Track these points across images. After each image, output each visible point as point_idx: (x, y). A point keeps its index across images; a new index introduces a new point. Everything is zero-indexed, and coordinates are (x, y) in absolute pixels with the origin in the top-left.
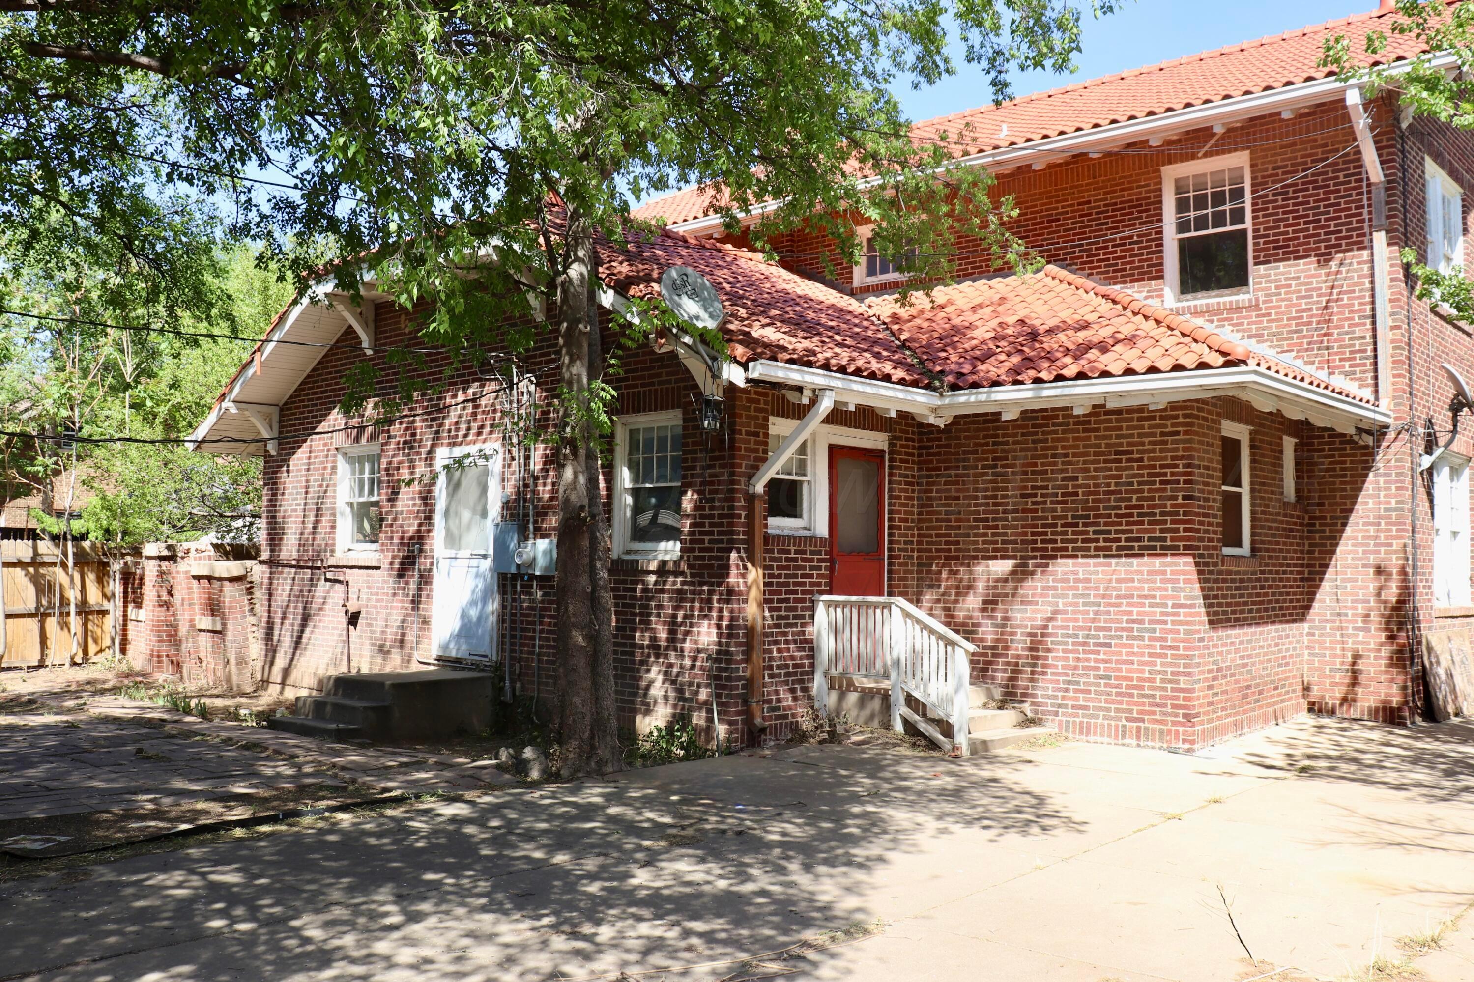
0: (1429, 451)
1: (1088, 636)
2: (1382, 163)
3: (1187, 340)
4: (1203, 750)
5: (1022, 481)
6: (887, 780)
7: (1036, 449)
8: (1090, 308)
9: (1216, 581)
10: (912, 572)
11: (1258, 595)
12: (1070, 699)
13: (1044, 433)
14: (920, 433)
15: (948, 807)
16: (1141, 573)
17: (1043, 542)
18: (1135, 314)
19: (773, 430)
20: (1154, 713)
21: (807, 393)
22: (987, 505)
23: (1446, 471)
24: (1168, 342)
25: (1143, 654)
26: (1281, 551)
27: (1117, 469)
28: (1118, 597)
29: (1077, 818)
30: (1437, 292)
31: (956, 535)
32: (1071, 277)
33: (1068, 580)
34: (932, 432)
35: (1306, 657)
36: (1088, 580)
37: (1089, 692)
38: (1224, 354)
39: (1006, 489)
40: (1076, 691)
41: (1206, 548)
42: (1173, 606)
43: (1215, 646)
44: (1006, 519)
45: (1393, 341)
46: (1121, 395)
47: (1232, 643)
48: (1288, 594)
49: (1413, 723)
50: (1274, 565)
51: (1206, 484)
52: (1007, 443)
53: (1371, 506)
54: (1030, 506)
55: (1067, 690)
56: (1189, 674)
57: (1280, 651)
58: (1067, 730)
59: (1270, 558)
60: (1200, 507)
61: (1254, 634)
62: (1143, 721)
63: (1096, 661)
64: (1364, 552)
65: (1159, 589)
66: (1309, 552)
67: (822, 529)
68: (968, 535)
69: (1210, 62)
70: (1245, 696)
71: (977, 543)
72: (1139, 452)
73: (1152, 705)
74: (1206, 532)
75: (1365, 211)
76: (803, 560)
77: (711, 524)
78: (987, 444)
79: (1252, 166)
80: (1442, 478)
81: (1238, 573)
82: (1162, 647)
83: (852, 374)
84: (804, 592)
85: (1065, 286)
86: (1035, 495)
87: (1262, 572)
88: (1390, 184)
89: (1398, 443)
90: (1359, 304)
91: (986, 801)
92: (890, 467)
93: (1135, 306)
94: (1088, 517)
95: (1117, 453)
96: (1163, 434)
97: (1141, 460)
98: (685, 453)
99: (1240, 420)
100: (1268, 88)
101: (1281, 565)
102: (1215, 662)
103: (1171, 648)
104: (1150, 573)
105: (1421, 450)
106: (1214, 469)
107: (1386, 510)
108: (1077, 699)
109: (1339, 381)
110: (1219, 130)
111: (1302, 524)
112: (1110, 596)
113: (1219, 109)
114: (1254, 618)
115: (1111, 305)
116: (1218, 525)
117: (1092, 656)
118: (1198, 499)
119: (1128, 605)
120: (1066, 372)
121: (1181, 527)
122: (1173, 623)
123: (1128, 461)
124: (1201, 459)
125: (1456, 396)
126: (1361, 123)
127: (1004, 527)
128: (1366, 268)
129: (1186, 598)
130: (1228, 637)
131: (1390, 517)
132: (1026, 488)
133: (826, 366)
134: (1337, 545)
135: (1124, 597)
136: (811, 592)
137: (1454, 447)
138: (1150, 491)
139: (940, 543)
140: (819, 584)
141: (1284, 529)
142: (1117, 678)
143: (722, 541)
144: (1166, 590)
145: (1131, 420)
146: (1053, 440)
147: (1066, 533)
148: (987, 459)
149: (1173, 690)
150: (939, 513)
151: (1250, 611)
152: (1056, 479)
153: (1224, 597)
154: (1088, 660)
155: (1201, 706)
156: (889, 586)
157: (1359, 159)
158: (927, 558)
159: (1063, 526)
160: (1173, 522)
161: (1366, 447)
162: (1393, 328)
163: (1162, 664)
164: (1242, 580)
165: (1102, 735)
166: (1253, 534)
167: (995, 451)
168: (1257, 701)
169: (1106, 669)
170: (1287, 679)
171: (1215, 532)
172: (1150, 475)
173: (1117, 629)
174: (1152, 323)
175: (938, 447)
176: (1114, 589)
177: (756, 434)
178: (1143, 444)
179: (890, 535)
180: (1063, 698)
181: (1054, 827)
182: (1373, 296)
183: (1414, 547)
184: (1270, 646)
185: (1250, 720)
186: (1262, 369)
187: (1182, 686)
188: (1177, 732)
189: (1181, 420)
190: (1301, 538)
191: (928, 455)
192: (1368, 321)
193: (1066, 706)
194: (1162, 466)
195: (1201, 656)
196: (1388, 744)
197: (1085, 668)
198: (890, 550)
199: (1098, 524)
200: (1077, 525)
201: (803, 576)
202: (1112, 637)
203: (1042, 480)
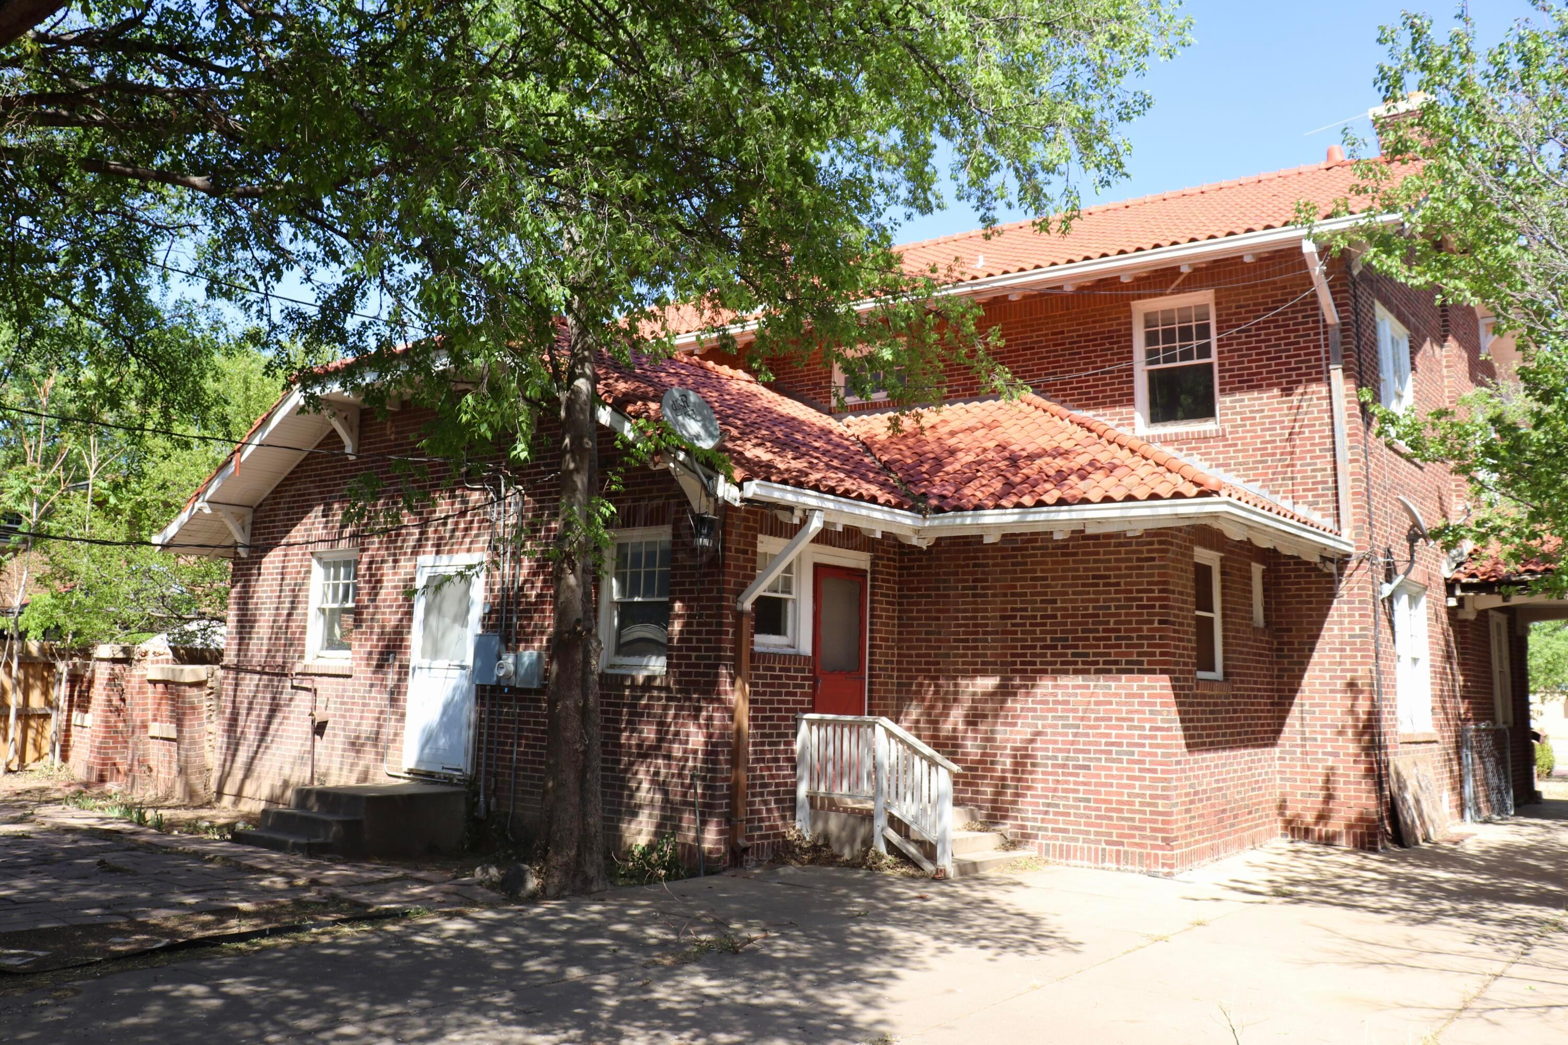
0: (1389, 579)
1: (1067, 759)
2: (1337, 306)
3: (1162, 469)
4: (1182, 874)
5: (1002, 603)
6: (883, 901)
7: (1015, 572)
8: (1065, 436)
9: (1191, 705)
10: (892, 692)
11: (1231, 719)
12: (1050, 821)
13: (1023, 556)
14: (902, 554)
15: (945, 927)
16: (1119, 695)
17: (1022, 663)
18: (1110, 443)
19: (761, 548)
20: (1133, 836)
21: (798, 513)
22: (966, 626)
23: (1405, 599)
24: (1144, 470)
25: (1121, 777)
26: (1252, 675)
27: (1095, 593)
28: (1097, 719)
29: (1073, 939)
30: (1393, 431)
31: (936, 655)
32: (1046, 404)
33: (1047, 702)
34: (912, 553)
35: (1278, 782)
36: (1067, 703)
37: (1068, 814)
38: (1197, 484)
39: (986, 610)
40: (1056, 814)
41: (1181, 672)
42: (1151, 729)
43: (1192, 769)
44: (986, 641)
45: (1352, 474)
46: (1099, 522)
47: (1208, 767)
48: (1259, 718)
49: (1384, 848)
50: (1246, 689)
51: (1181, 609)
52: (987, 565)
53: (1336, 632)
54: (1009, 628)
55: (1046, 813)
56: (1167, 798)
57: (1253, 775)
58: (1047, 853)
59: (1242, 682)
60: (1175, 631)
61: (1228, 758)
62: (1122, 844)
63: (1076, 783)
64: (1331, 678)
65: (1137, 712)
66: (1278, 677)
67: (806, 647)
68: (948, 655)
69: (1173, 202)
70: (1221, 820)
71: (956, 663)
72: (1116, 576)
73: (1130, 828)
74: (1182, 656)
75: (1323, 350)
76: (788, 678)
77: (698, 641)
78: (967, 566)
79: (1217, 304)
80: (1402, 605)
81: (1211, 697)
82: (1141, 770)
83: (841, 495)
84: (787, 710)
85: (1040, 412)
86: (1015, 617)
87: (1235, 696)
88: (1345, 327)
89: (1360, 572)
90: (1320, 436)
91: (981, 921)
92: (872, 587)
93: (1110, 435)
94: (1066, 639)
95: (1094, 577)
96: (1139, 560)
97: (1118, 584)
98: (674, 568)
99: (1211, 547)
100: (1231, 234)
101: (1252, 689)
102: (1192, 786)
103: (1149, 771)
104: (1128, 696)
105: (1382, 578)
106: (1188, 595)
107: (1351, 636)
108: (1057, 822)
109: (1302, 511)
110: (1185, 270)
111: (1270, 650)
112: (1089, 719)
113: (1185, 251)
114: (1227, 742)
115: (1087, 433)
116: (1193, 649)
117: (1072, 779)
118: (1173, 623)
119: (1107, 727)
120: (1045, 498)
121: (1158, 651)
122: (1151, 746)
123: (1105, 585)
124: (1176, 585)
125: (1412, 527)
126: (1317, 269)
127: (984, 648)
128: (1325, 403)
129: (1163, 721)
130: (1204, 760)
131: (1354, 643)
132: (1005, 610)
133: (816, 488)
134: (1304, 670)
135: (1103, 719)
136: (795, 711)
137: (1412, 576)
138: (1127, 615)
139: (920, 663)
140: (802, 702)
141: (1255, 654)
142: (1096, 801)
143: (709, 658)
144: (1144, 712)
145: (1109, 545)
146: (1033, 563)
147: (1045, 655)
148: (967, 581)
149: (1152, 813)
150: (920, 633)
151: (1224, 735)
152: (1035, 602)
153: (1199, 720)
154: (1067, 782)
155: (1179, 829)
156: (870, 705)
157: (1316, 302)
158: (908, 678)
159: (1042, 648)
160: (1149, 646)
161: (1331, 575)
162: (1351, 461)
163: (1141, 787)
164: (1216, 704)
165: (1082, 859)
166: (1225, 659)
167: (975, 573)
168: (1232, 825)
169: (1085, 792)
170: (1260, 803)
171: (1189, 656)
172: (1127, 599)
173: (1096, 752)
174: (1126, 452)
175: (919, 567)
176: (1093, 711)
177: (745, 552)
178: (1119, 569)
179: (871, 654)
180: (1043, 820)
181: (1050, 947)
182: (1333, 430)
183: (1379, 672)
184: (1243, 770)
185: (1226, 844)
186: (1233, 500)
187: (1160, 809)
188: (1156, 855)
189: (1156, 546)
190: (1271, 663)
191: (909, 575)
192: (1329, 454)
193: (1046, 829)
194: (1138, 591)
195: (1179, 779)
196: (1362, 868)
197: (1065, 791)
198: (871, 669)
199: (1077, 647)
200: (1055, 647)
201: (787, 694)
202: (1091, 759)
203: (1022, 602)
